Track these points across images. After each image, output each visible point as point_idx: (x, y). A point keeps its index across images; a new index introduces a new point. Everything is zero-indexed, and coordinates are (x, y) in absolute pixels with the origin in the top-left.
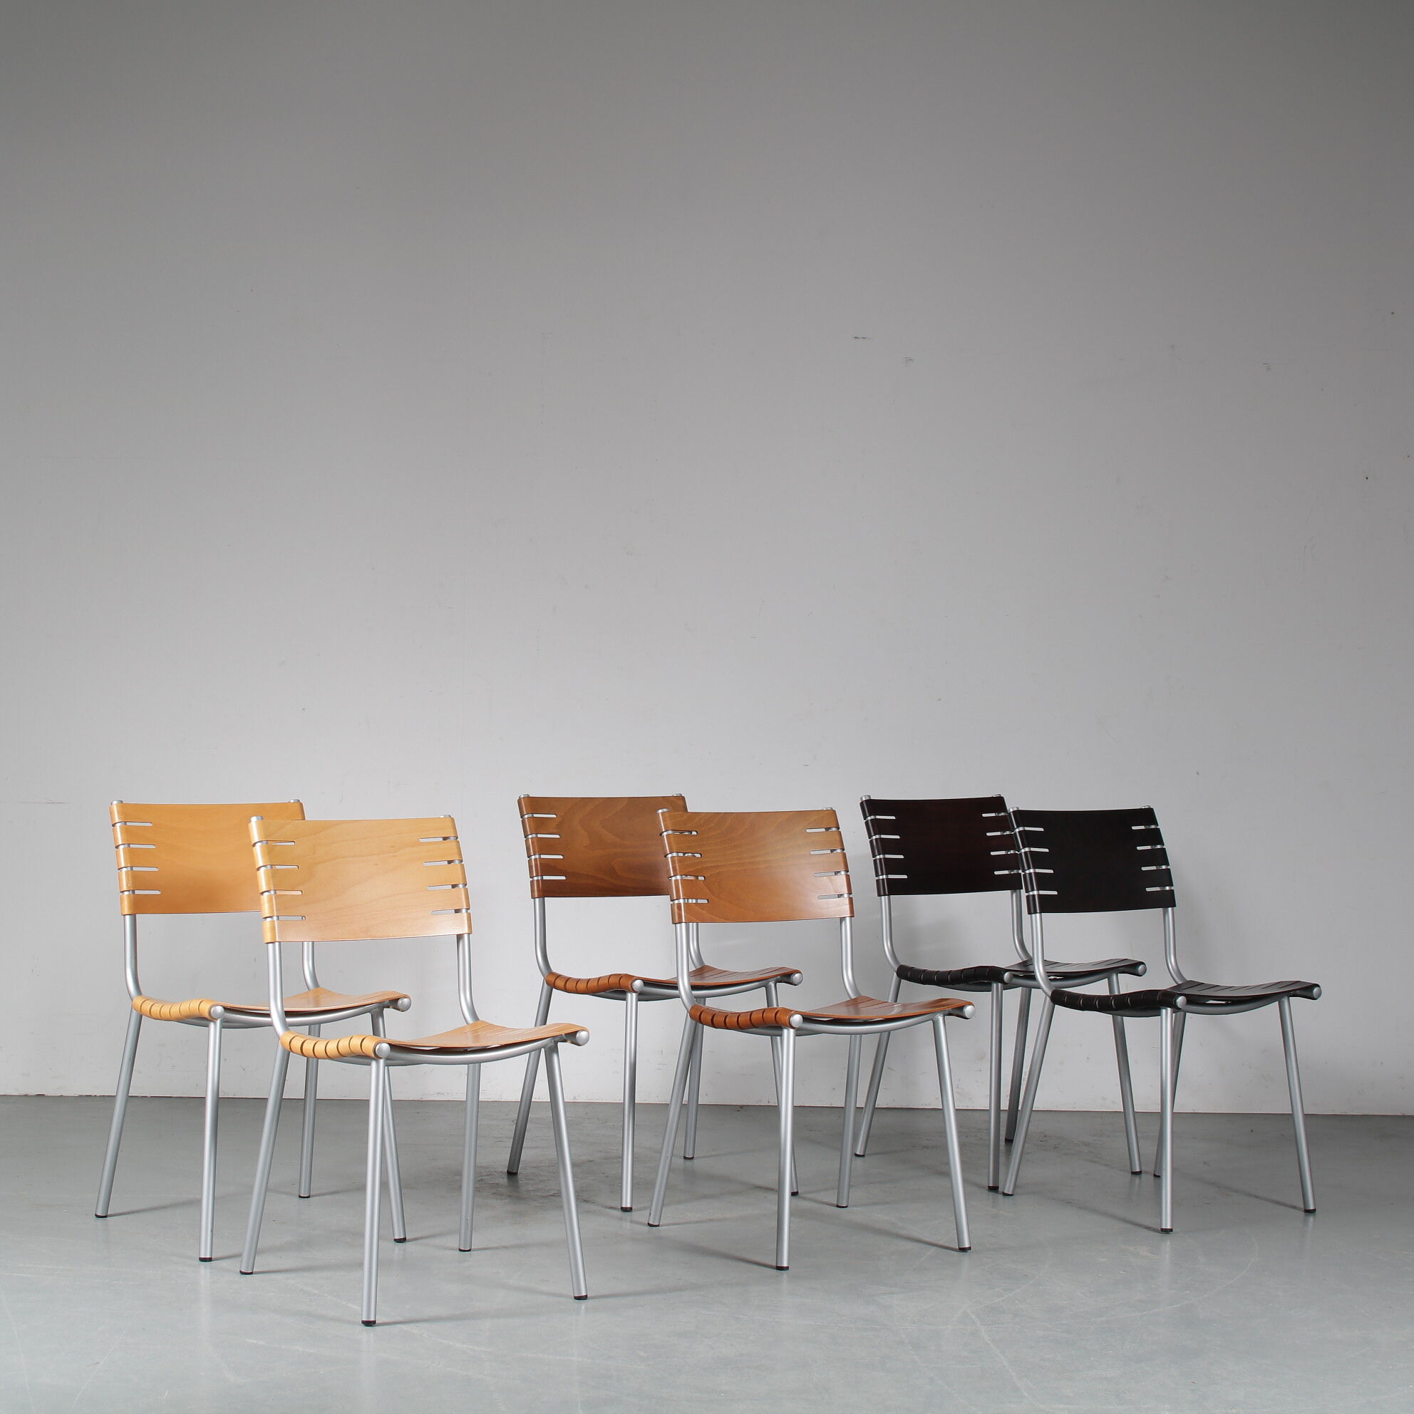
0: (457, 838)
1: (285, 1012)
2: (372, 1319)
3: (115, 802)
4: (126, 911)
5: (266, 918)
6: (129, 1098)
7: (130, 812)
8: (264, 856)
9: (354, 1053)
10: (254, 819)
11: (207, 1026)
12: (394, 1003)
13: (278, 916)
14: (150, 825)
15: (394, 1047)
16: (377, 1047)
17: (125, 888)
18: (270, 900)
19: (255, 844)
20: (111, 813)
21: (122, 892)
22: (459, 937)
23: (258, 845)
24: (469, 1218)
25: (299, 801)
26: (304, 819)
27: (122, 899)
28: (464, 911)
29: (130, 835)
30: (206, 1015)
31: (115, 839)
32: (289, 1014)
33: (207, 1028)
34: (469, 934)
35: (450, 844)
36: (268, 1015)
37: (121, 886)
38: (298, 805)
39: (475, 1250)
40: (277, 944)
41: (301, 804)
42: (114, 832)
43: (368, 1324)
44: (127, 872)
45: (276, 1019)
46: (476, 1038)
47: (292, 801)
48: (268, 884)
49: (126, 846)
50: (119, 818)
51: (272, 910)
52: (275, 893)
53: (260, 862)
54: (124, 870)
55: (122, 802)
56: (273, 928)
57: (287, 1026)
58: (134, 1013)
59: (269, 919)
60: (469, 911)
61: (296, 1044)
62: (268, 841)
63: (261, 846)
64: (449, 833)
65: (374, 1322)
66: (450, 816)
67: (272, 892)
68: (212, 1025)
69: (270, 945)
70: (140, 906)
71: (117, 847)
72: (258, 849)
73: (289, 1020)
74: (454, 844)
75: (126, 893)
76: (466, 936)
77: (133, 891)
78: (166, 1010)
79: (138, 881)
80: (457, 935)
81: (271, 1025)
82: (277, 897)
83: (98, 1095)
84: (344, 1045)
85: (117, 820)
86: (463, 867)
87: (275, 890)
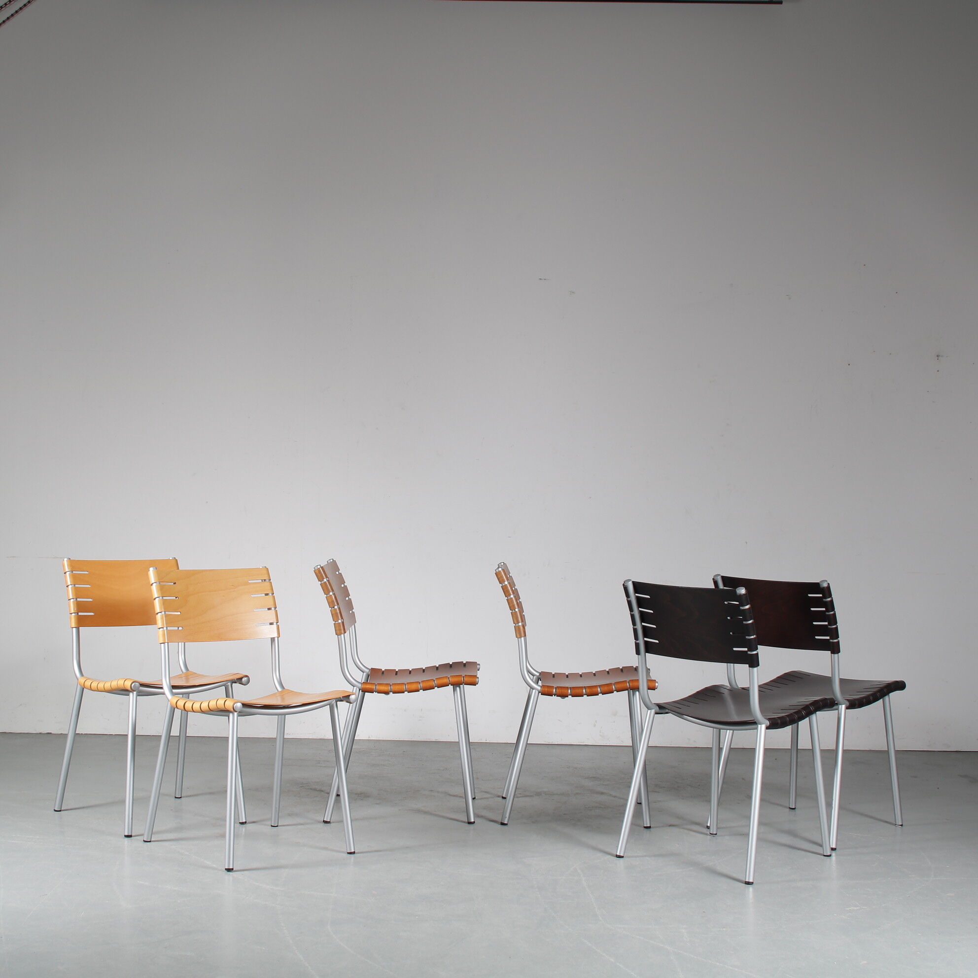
0: (270, 580)
1: (172, 686)
2: (231, 867)
3: (66, 559)
4: (73, 625)
5: (159, 628)
6: (76, 735)
7: (75, 565)
8: (158, 591)
9: (219, 709)
10: (151, 569)
11: (128, 695)
12: (239, 680)
13: (167, 627)
14: (87, 573)
15: (245, 705)
16: (235, 705)
17: (72, 611)
18: (162, 618)
19: (152, 584)
20: (64, 566)
21: (71, 614)
22: (273, 639)
23: (154, 584)
24: (277, 807)
25: (175, 558)
26: (178, 569)
27: (70, 618)
28: (275, 623)
29: (76, 579)
30: (129, 688)
31: (66, 582)
32: (174, 687)
33: (128, 696)
34: (278, 638)
35: (267, 584)
36: (162, 688)
37: (70, 610)
38: (174, 561)
39: (280, 826)
40: (166, 644)
41: (177, 560)
42: (66, 577)
43: (229, 870)
44: (73, 602)
45: (166, 689)
46: (283, 699)
47: (171, 558)
48: (160, 608)
49: (73, 586)
50: (68, 569)
51: (163, 624)
52: (165, 613)
53: (155, 595)
54: (72, 600)
55: (70, 559)
56: (164, 635)
57: (174, 694)
58: (79, 687)
59: (161, 629)
60: (278, 624)
61: (181, 704)
62: (160, 581)
63: (156, 586)
64: (266, 577)
65: (232, 869)
66: (266, 567)
67: (163, 613)
68: (131, 694)
69: (162, 645)
70: (82, 622)
71: (67, 586)
72: (154, 587)
73: (174, 691)
74: (269, 584)
75: (73, 614)
76: (276, 639)
77: (78, 614)
78: (101, 686)
79: (80, 607)
80: (271, 638)
81: (163, 694)
82: (166, 616)
83: (83, 733)
84: (213, 704)
85: (67, 570)
86: (274, 597)
87: (165, 612)
